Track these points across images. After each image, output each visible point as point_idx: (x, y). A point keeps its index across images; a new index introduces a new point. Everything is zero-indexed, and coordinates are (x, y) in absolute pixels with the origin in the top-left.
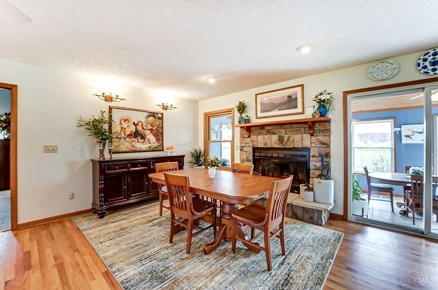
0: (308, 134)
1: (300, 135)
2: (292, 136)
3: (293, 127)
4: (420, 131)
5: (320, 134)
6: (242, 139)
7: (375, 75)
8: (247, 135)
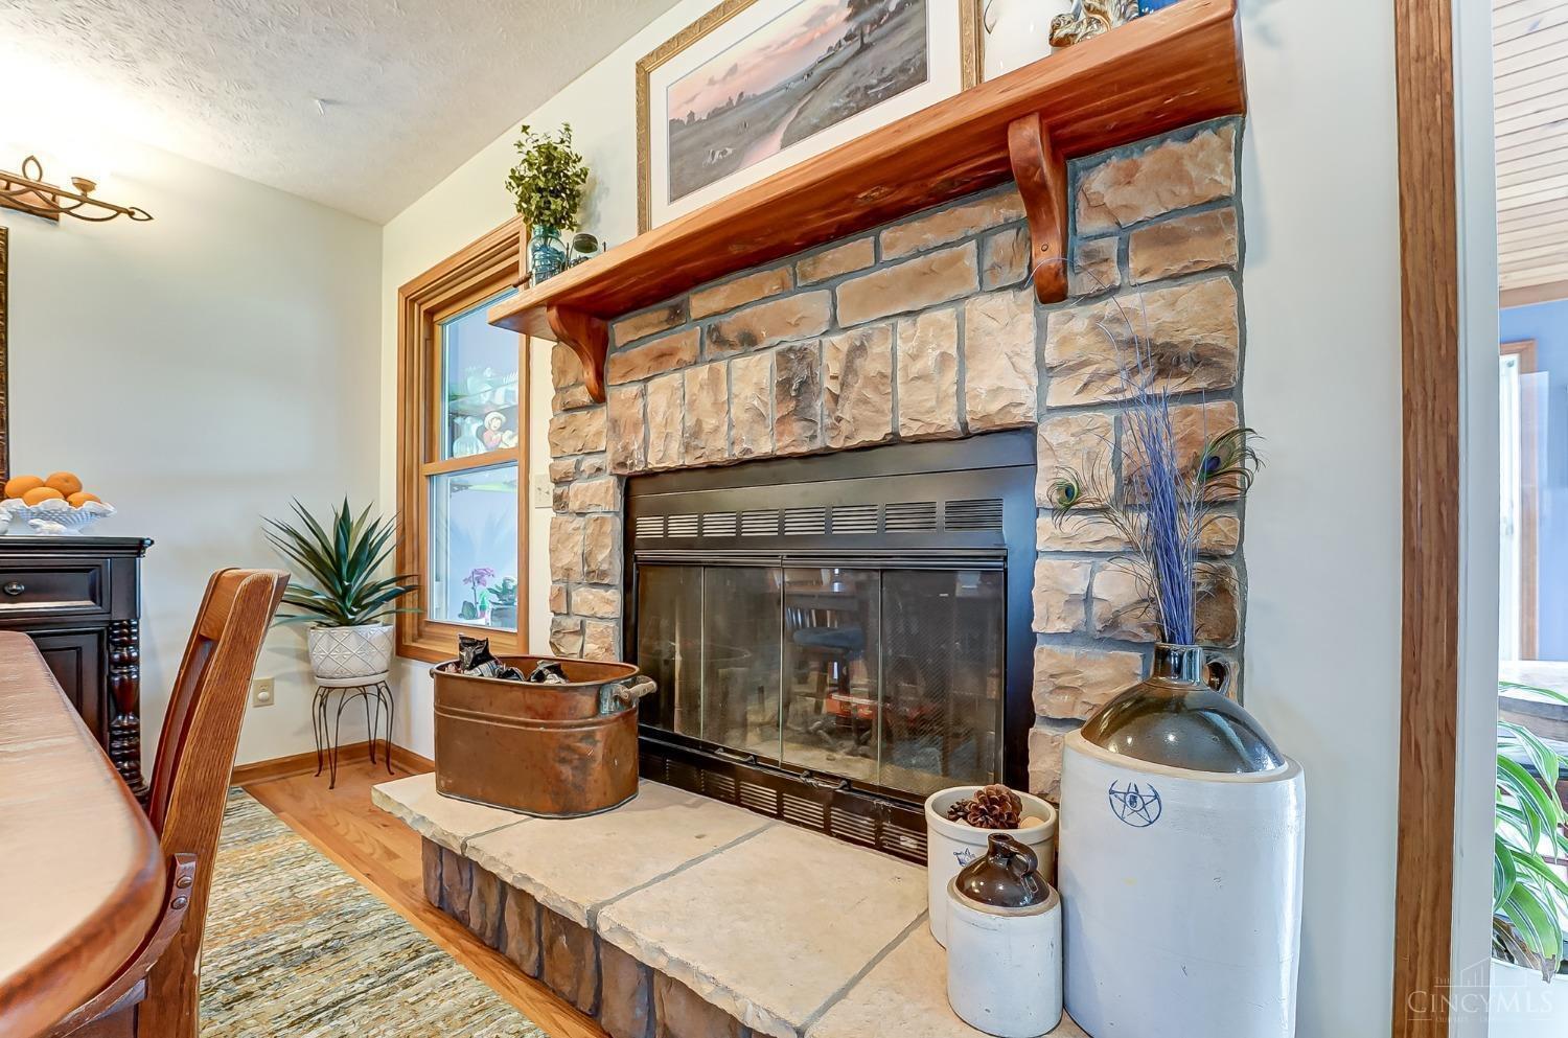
0: (1020, 286)
1: (945, 315)
2: (875, 339)
3: (885, 257)
5: (1134, 264)
6: (564, 417)
8: (583, 388)
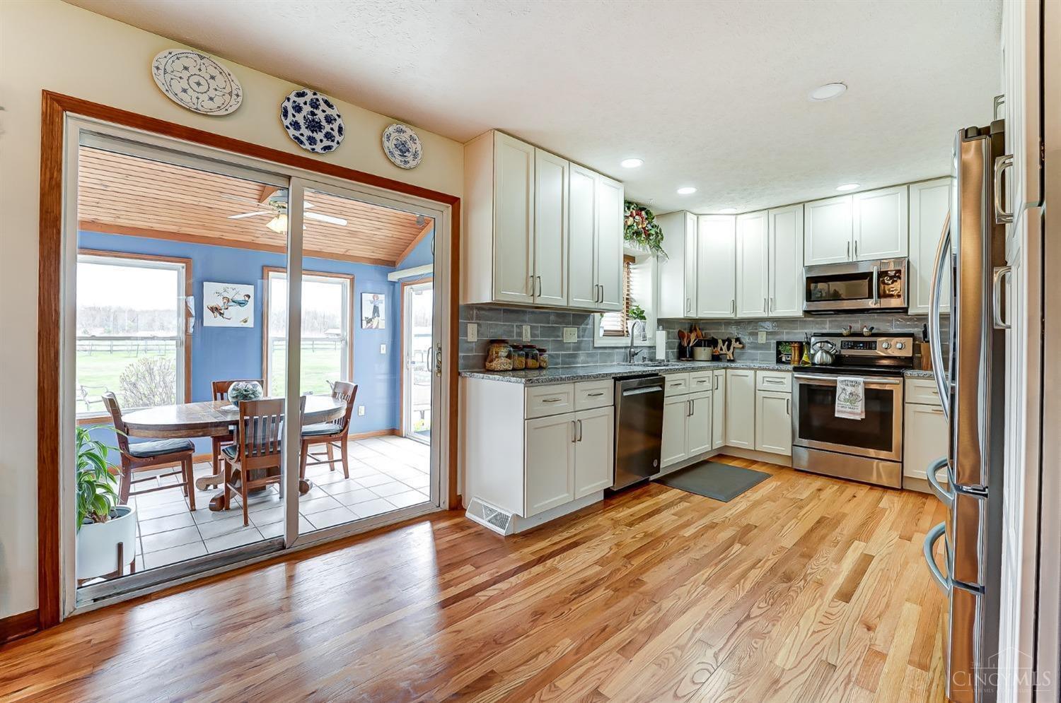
4: (240, 298)
7: (177, 87)
